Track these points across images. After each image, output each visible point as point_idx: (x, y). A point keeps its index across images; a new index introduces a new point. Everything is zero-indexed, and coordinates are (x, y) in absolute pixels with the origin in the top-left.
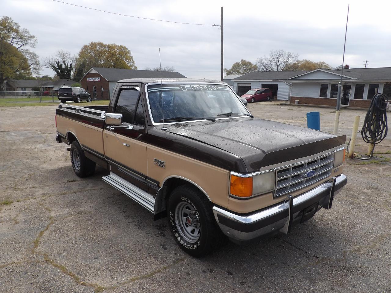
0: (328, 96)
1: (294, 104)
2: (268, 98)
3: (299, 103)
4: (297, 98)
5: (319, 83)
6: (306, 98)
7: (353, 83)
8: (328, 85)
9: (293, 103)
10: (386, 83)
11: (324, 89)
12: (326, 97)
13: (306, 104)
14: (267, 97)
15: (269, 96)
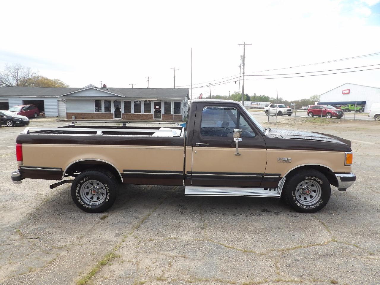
0: (103, 110)
1: (72, 120)
2: (36, 115)
3: (76, 118)
4: (73, 114)
5: (93, 100)
6: (82, 113)
7: (122, 100)
8: (101, 101)
9: (69, 119)
10: (146, 100)
11: (98, 104)
12: (101, 112)
13: (83, 119)
14: (34, 114)
15: (36, 113)
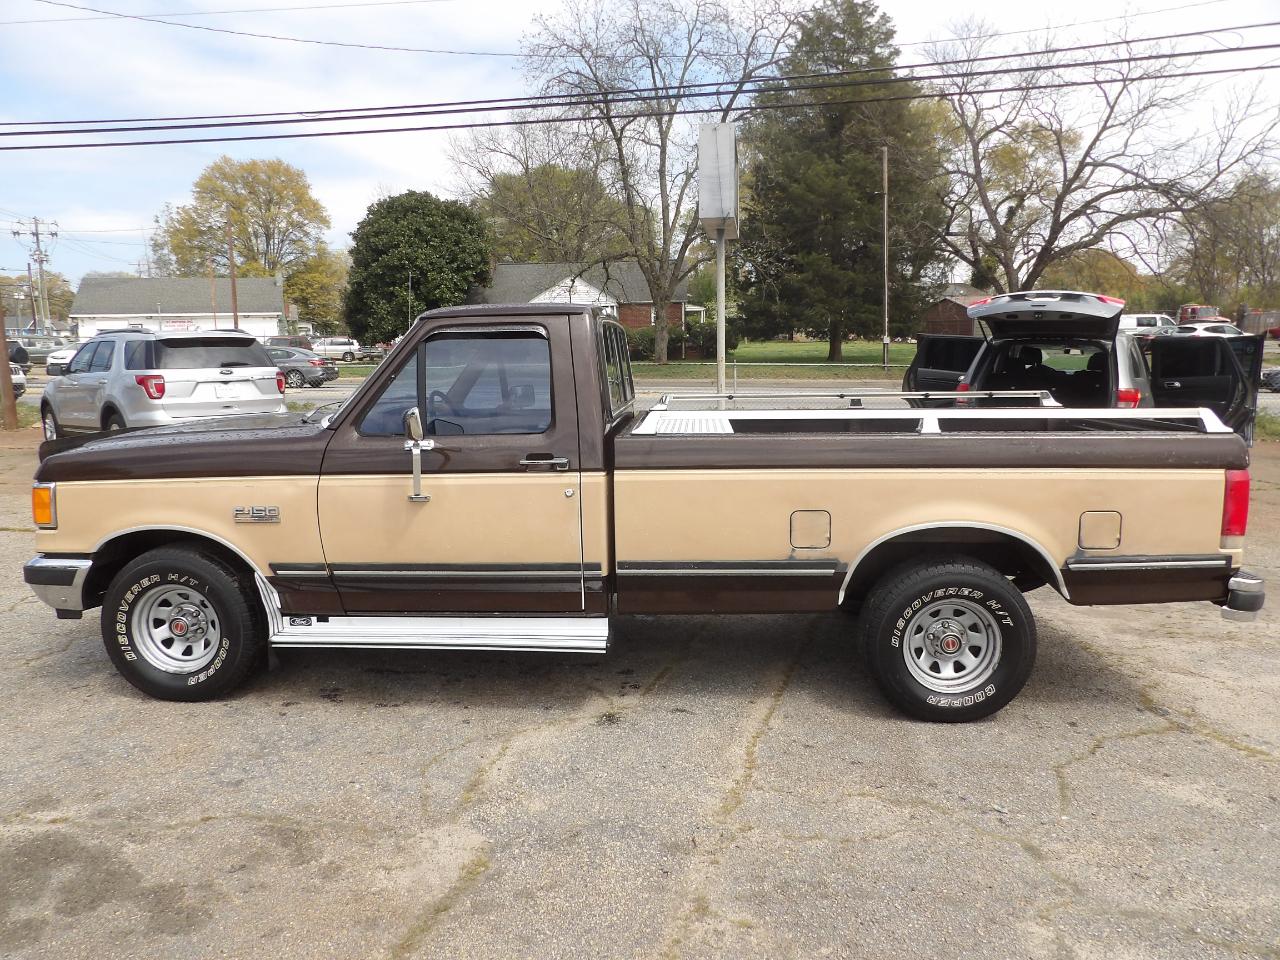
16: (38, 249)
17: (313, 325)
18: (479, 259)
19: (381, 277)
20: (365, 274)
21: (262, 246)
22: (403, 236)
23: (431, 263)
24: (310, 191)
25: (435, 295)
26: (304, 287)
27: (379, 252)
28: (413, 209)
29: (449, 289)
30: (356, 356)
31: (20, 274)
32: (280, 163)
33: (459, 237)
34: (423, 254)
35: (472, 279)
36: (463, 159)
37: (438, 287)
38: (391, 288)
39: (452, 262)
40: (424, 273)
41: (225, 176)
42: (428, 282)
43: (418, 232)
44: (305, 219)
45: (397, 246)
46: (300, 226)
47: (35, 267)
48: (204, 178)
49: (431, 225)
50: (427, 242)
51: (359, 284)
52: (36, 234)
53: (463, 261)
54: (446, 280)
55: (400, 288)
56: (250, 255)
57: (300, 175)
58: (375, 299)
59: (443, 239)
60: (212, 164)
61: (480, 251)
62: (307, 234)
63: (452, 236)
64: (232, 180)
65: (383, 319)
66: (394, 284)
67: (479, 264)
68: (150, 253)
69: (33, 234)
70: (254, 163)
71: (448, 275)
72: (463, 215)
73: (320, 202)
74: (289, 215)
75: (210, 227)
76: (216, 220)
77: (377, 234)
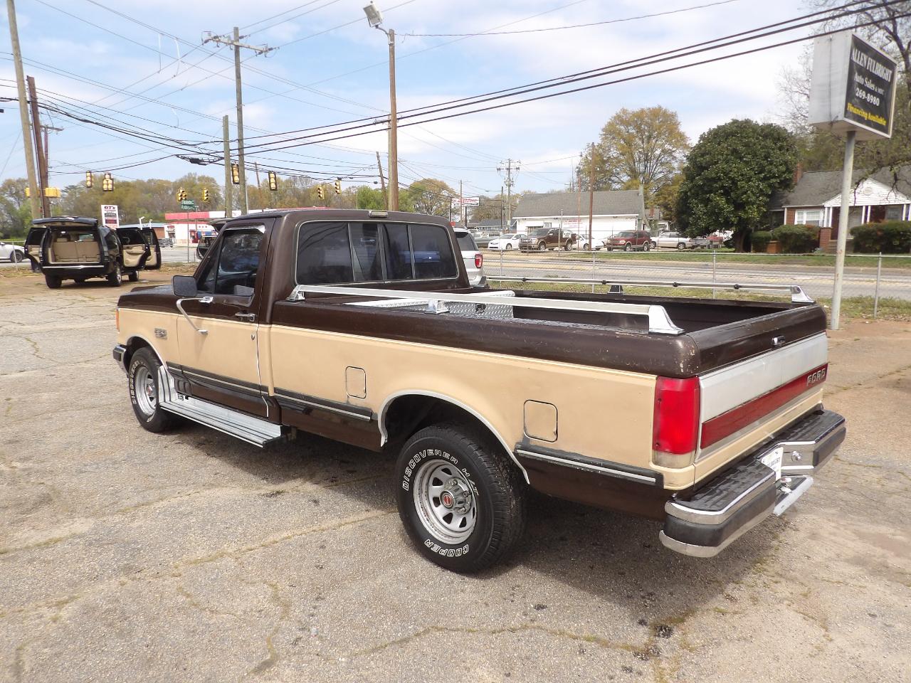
16: (509, 178)
17: (669, 223)
18: (784, 169)
19: (701, 187)
20: (690, 185)
21: (642, 168)
22: (722, 155)
23: (742, 175)
24: (679, 127)
25: (742, 199)
26: (667, 196)
27: (702, 168)
28: (733, 134)
29: (754, 194)
30: (687, 246)
31: (496, 194)
32: (660, 108)
33: (769, 153)
34: (736, 168)
35: (777, 185)
36: (795, 89)
37: (745, 193)
38: (708, 195)
39: (760, 173)
40: (734, 182)
41: (623, 122)
42: (738, 189)
43: (735, 151)
44: (673, 147)
45: (716, 163)
46: (670, 153)
47: (506, 188)
48: (610, 124)
49: (747, 145)
50: (741, 158)
51: (686, 193)
52: (509, 169)
53: (770, 172)
54: (753, 187)
55: (715, 194)
56: (634, 174)
57: (673, 116)
58: (696, 203)
59: (755, 155)
60: (615, 115)
61: (786, 163)
62: (674, 158)
63: (762, 153)
64: (627, 123)
65: (699, 218)
66: (710, 192)
67: (784, 173)
68: (575, 176)
69: (507, 169)
70: (642, 111)
71: (755, 183)
72: (775, 135)
73: (685, 134)
74: (662, 145)
75: (610, 157)
76: (614, 153)
77: (703, 155)
